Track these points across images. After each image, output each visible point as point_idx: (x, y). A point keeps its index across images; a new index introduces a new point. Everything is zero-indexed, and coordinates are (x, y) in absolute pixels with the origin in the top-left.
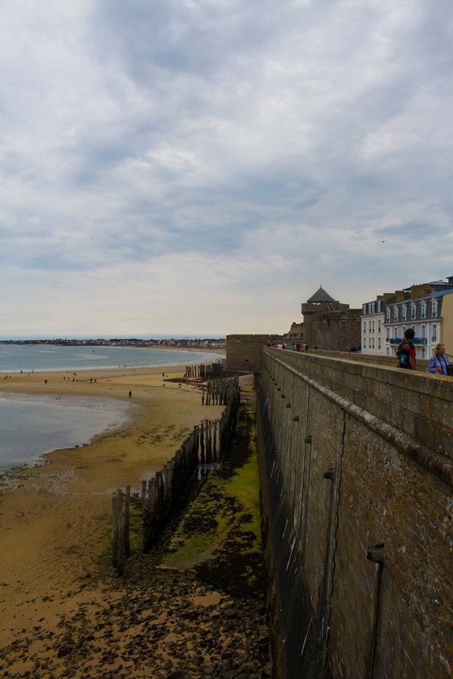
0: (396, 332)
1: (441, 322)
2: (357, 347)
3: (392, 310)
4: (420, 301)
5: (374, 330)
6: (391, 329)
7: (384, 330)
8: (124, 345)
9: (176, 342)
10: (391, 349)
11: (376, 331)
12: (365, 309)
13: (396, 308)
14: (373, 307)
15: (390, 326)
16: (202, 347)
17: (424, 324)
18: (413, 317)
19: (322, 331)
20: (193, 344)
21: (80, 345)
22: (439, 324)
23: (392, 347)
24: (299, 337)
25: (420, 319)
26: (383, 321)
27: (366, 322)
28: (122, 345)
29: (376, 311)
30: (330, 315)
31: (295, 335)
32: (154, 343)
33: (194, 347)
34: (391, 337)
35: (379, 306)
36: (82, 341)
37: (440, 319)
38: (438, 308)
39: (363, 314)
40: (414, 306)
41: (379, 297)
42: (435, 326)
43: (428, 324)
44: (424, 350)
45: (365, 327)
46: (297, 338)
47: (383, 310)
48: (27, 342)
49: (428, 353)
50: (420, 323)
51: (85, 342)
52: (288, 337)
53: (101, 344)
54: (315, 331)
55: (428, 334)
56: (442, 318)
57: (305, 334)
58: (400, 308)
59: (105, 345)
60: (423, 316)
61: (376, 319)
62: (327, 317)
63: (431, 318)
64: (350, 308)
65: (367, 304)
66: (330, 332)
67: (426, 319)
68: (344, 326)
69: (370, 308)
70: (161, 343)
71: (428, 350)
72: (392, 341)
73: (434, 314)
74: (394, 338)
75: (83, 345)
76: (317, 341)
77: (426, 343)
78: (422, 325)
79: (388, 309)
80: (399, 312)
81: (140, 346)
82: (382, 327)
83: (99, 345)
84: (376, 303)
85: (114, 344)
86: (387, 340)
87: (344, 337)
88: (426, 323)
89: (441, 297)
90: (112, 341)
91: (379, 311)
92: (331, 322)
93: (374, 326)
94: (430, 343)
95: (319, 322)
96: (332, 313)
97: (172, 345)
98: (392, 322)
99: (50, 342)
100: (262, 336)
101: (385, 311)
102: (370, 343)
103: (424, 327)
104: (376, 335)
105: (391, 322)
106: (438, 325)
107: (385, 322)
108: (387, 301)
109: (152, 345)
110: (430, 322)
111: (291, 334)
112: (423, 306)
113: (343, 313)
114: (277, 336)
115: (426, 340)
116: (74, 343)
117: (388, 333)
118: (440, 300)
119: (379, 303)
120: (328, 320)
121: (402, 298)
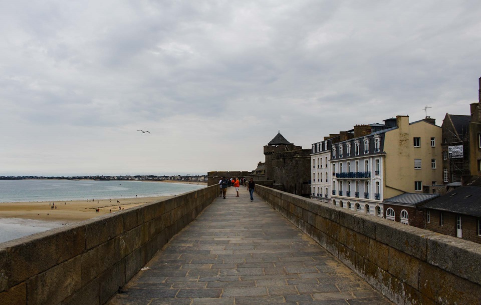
0: (341, 168)
1: (384, 157)
2: (308, 181)
3: (337, 148)
4: (363, 138)
5: (321, 166)
6: (337, 164)
7: (330, 165)
8: (144, 180)
9: (181, 178)
10: (337, 182)
11: (324, 166)
12: (314, 148)
13: (341, 146)
14: (321, 146)
15: (336, 162)
16: (199, 181)
17: (368, 160)
18: (357, 154)
19: (279, 167)
20: (193, 179)
21: (112, 180)
22: (382, 158)
23: (338, 180)
24: (263, 173)
25: (363, 155)
26: (329, 158)
27: (314, 159)
28: (143, 180)
29: (323, 149)
30: (285, 155)
31: (260, 171)
32: (166, 178)
33: (194, 181)
34: (337, 172)
35: (326, 145)
36: (114, 177)
37: (383, 155)
38: (381, 144)
39: (312, 153)
40: (357, 143)
41: (326, 138)
42: (378, 161)
43: (371, 159)
44: (367, 183)
45: (314, 163)
46: (261, 174)
47: (330, 148)
48: (74, 178)
49: (371, 186)
50: (363, 159)
51: (116, 178)
52: (255, 173)
53: (128, 179)
54: (274, 168)
55: (371, 168)
56: (385, 153)
57: (266, 171)
58: (344, 146)
59: (130, 180)
60: (366, 152)
61: (323, 157)
62: (283, 156)
63: (374, 153)
64: (303, 148)
65: (316, 144)
66: (285, 168)
67: (369, 154)
68: (297, 163)
69: (318, 147)
70: (171, 178)
71: (371, 183)
72: (338, 175)
73: (377, 150)
74: (339, 172)
75: (115, 180)
76: (275, 176)
77: (370, 176)
78: (365, 160)
79: (334, 147)
80: (343, 149)
81: (156, 180)
82: (329, 163)
83: (126, 180)
84: (323, 143)
85: (137, 179)
86: (334, 174)
87: (297, 172)
88: (369, 158)
89: (384, 133)
90: (136, 177)
91: (326, 149)
92: (286, 160)
93: (321, 163)
94: (373, 177)
95: (276, 160)
96: (287, 153)
97: (178, 180)
98: (338, 158)
99: (91, 178)
100: (235, 172)
101: (331, 150)
102: (319, 176)
103: (367, 162)
104: (323, 170)
105: (336, 159)
106: (381, 160)
107: (331, 159)
108: (333, 141)
109: (164, 180)
110: (373, 157)
111: (257, 171)
112: (366, 143)
113: (295, 153)
114: (247, 172)
115: (370, 174)
116: (108, 178)
117: (334, 168)
118: (382, 137)
119: (326, 142)
120: (284, 159)
121: (346, 138)
